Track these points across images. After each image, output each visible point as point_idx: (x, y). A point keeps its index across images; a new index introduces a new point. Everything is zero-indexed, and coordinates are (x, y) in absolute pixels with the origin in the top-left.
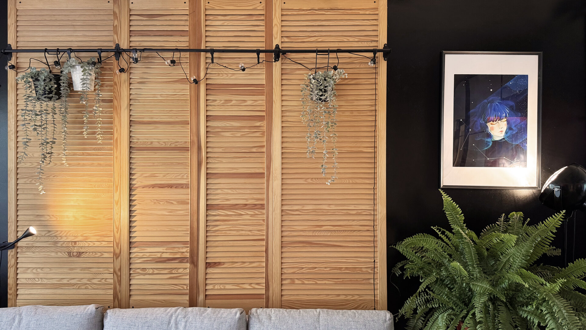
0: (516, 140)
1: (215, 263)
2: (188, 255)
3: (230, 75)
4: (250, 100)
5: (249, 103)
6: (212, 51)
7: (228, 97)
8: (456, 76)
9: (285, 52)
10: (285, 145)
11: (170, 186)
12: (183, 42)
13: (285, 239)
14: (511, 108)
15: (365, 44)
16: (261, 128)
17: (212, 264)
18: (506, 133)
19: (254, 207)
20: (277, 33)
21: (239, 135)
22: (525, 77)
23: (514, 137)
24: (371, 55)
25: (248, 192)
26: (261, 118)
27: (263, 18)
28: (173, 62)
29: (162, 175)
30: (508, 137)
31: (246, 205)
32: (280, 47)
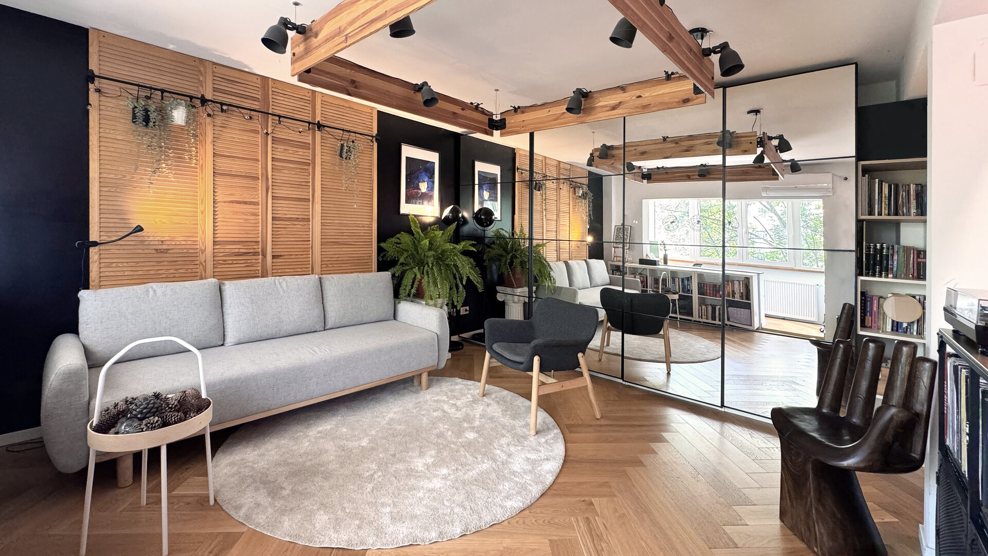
0: (430, 193)
1: (278, 256)
2: (260, 250)
3: (291, 134)
4: (301, 151)
5: (300, 153)
6: (280, 117)
7: (286, 148)
8: (407, 158)
9: (323, 126)
10: (323, 183)
11: (245, 203)
12: (256, 105)
13: (323, 240)
14: (428, 177)
15: (367, 132)
16: (309, 170)
18: (426, 189)
19: (303, 220)
20: (319, 114)
21: (293, 173)
22: (434, 163)
23: (429, 191)
25: (298, 210)
26: (308, 164)
27: (310, 102)
28: (251, 118)
29: (239, 195)
30: (427, 191)
31: (298, 218)
32: (321, 123)
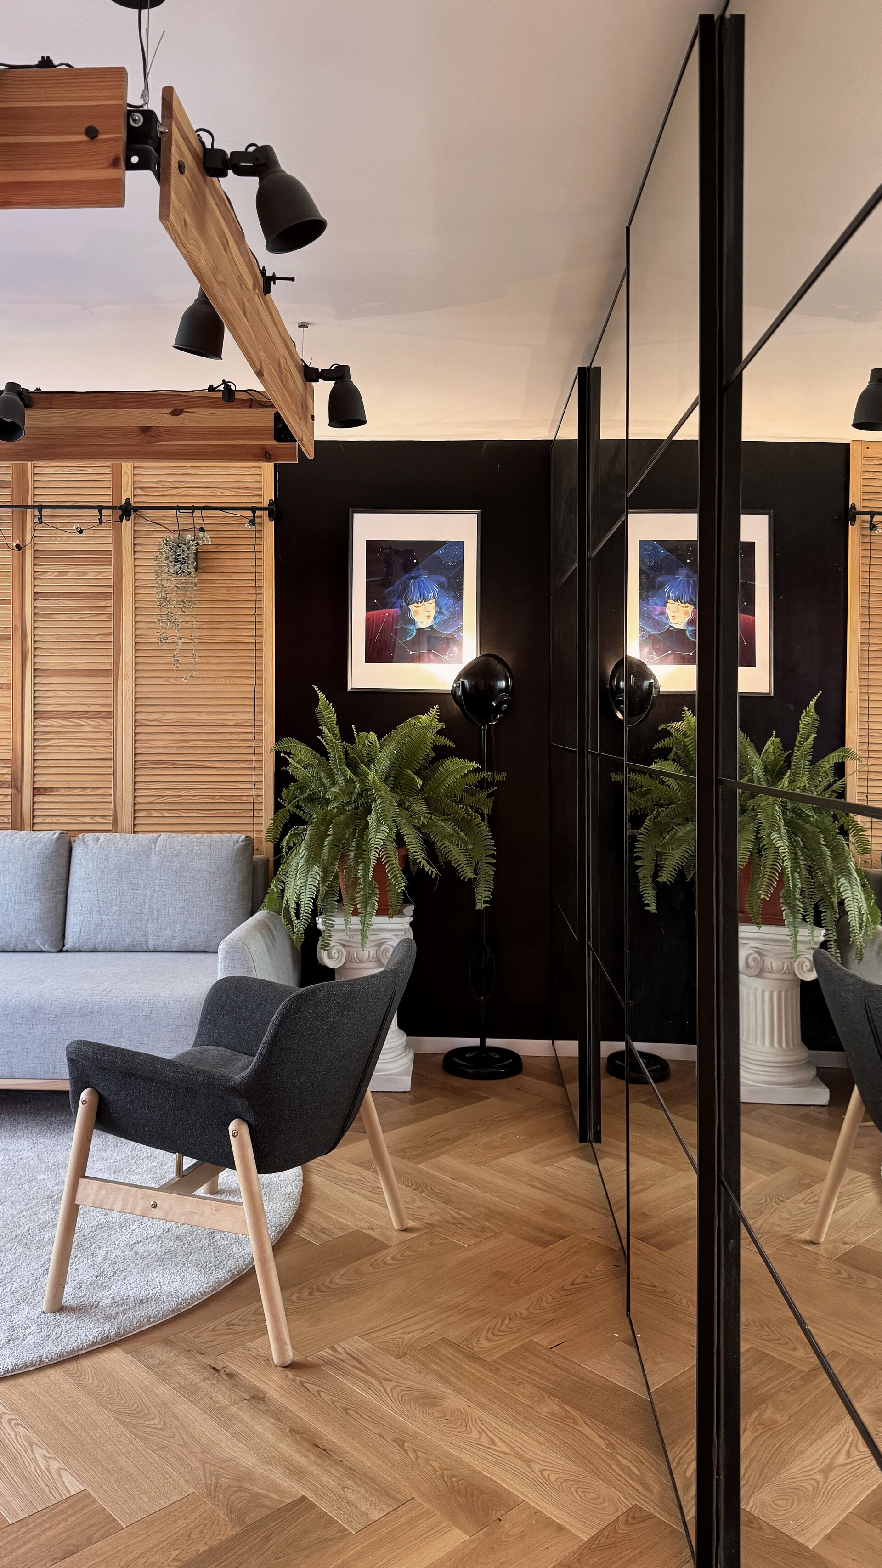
0: (447, 628)
1: (46, 789)
2: (9, 778)
3: (65, 539)
4: (91, 571)
5: (90, 576)
6: (41, 508)
7: (62, 569)
8: (369, 543)
9: (136, 509)
10: (139, 632)
13: (138, 758)
14: (441, 585)
15: (245, 499)
16: (108, 609)
17: (42, 790)
18: (435, 618)
19: (98, 715)
20: (128, 483)
21: (77, 618)
22: (460, 544)
23: (445, 624)
24: (249, 513)
25: (90, 694)
26: (106, 596)
30: (437, 624)
31: (86, 712)
32: (132, 502)
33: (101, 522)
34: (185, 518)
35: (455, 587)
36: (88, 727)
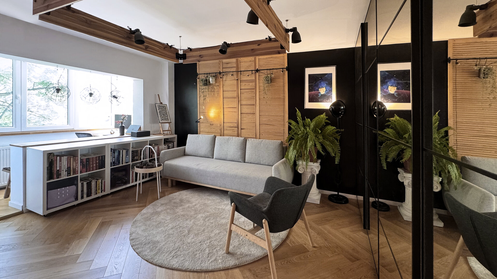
2: (236, 126)
3: (246, 77)
6: (241, 71)
7: (246, 84)
8: (309, 75)
9: (259, 70)
10: (260, 96)
11: (232, 108)
12: (234, 69)
14: (327, 84)
17: (242, 129)
18: (325, 92)
19: (253, 114)
20: (257, 65)
22: (331, 74)
23: (328, 93)
24: (282, 70)
27: (254, 61)
28: (232, 75)
29: (230, 105)
30: (326, 93)
31: (250, 113)
33: (252, 74)
34: (269, 71)
35: (330, 84)
36: (251, 116)
